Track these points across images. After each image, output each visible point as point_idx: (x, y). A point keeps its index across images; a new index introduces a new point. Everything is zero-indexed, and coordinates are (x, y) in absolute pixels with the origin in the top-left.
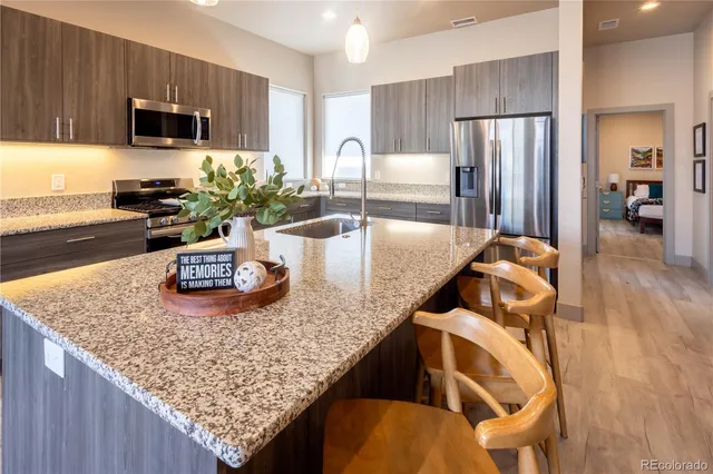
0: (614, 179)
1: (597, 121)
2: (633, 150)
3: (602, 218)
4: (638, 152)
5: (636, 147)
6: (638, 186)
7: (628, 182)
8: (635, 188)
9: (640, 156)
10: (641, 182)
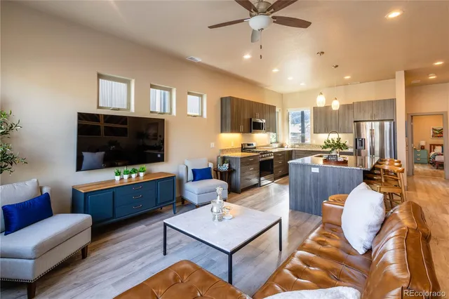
0: (423, 143)
1: (412, 118)
2: (433, 129)
3: (415, 163)
4: (436, 130)
5: (435, 128)
6: (436, 147)
7: (431, 145)
8: (434, 148)
9: (437, 132)
10: (438, 145)
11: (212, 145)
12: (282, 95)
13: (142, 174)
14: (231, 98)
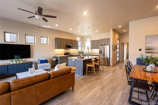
11: (52, 53)
12: (83, 36)
13: (21, 61)
14: (58, 38)
